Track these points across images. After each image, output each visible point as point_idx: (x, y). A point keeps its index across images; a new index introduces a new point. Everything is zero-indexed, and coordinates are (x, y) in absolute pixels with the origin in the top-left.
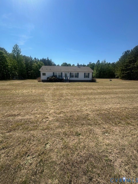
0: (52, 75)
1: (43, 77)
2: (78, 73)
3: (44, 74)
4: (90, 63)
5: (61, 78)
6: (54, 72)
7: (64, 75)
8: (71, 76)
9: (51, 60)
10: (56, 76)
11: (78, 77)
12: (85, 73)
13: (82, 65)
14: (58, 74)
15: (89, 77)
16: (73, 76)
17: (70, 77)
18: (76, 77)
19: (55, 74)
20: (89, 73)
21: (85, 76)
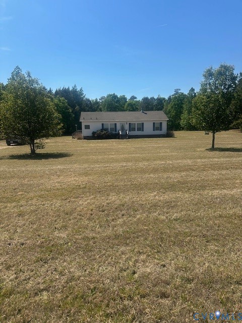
0: (101, 127)
3: (87, 127)
4: (176, 91)
6: (104, 123)
7: (118, 127)
8: (132, 128)
10: (106, 130)
11: (143, 130)
12: (154, 123)
13: (156, 98)
14: (109, 126)
15: (161, 130)
17: (130, 131)
18: (139, 129)
19: (105, 127)
20: (161, 123)
21: (155, 128)
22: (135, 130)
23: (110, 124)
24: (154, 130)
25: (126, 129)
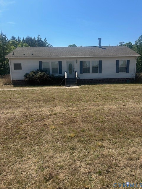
0: (37, 67)
1: (15, 74)
2: (101, 62)
3: (18, 67)
5: (57, 75)
6: (42, 60)
7: (65, 67)
8: (84, 69)
9: (45, 40)
10: (46, 71)
11: (100, 72)
14: (50, 65)
15: (128, 71)
16: (87, 70)
17: (81, 72)
18: (95, 70)
19: (44, 66)
20: (128, 62)
21: (118, 69)
22: (89, 72)
23: (52, 62)
24: (117, 72)
25: (75, 70)
